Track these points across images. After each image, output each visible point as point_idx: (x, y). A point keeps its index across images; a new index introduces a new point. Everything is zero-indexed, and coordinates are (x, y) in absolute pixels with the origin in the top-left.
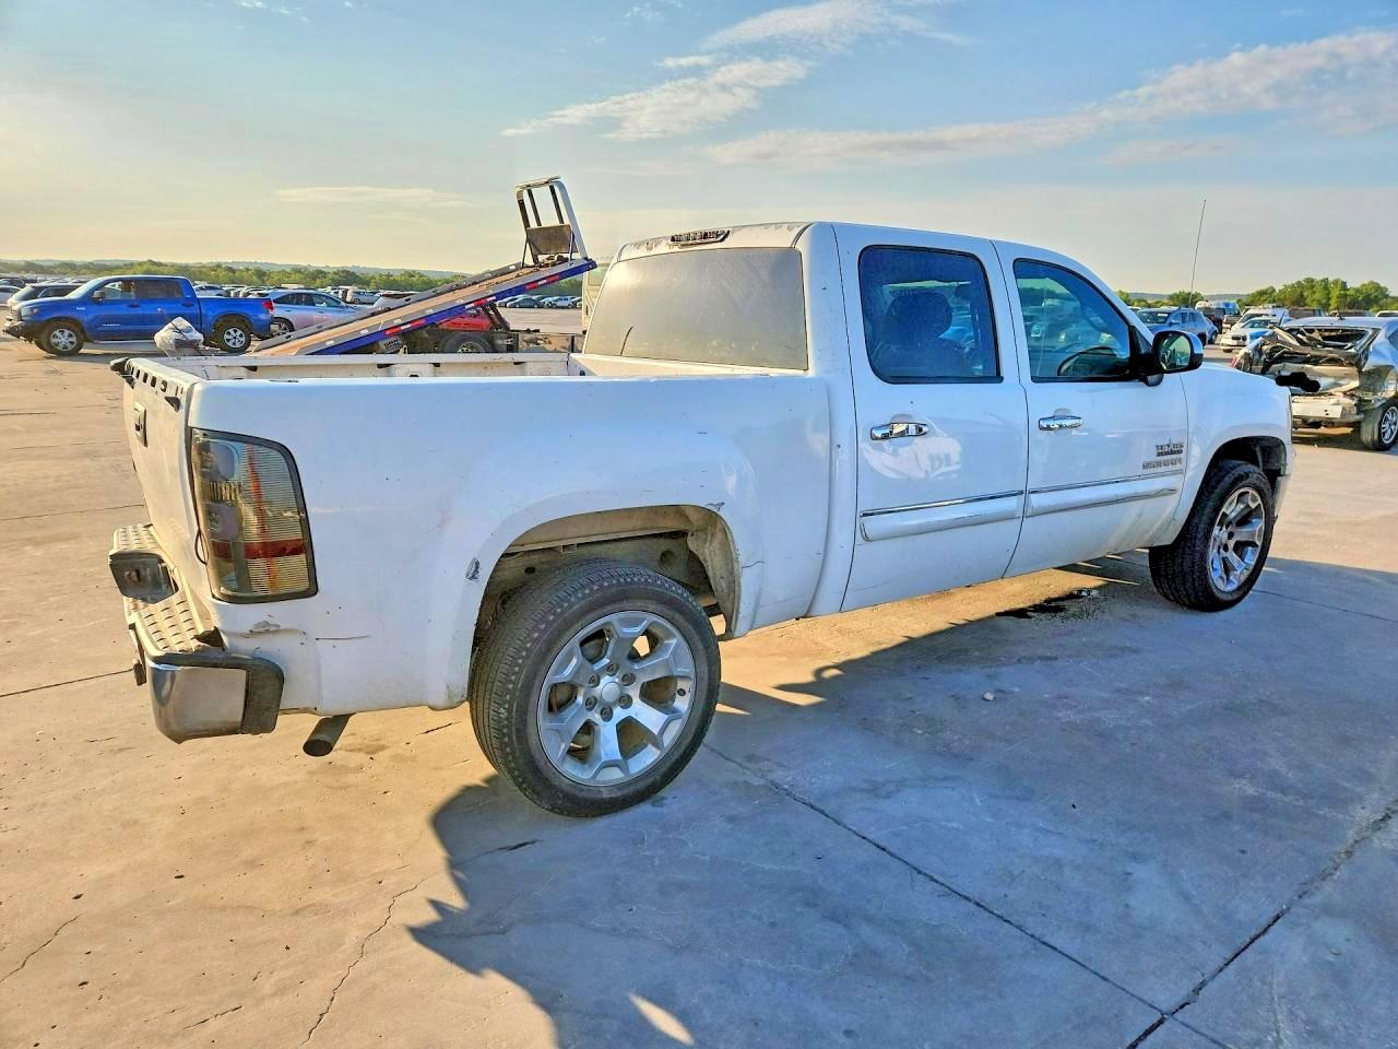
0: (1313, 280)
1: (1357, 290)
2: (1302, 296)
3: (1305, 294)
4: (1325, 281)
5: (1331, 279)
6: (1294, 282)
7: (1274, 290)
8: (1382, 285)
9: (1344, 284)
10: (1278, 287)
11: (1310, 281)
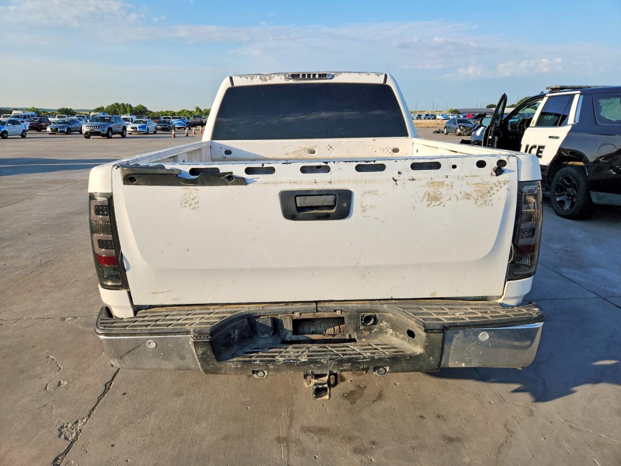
0: (118, 104)
1: (136, 108)
2: (116, 110)
3: (117, 109)
4: (123, 104)
5: (125, 103)
6: (111, 104)
7: (104, 108)
8: (144, 106)
9: (130, 105)
10: (105, 107)
11: (117, 104)
